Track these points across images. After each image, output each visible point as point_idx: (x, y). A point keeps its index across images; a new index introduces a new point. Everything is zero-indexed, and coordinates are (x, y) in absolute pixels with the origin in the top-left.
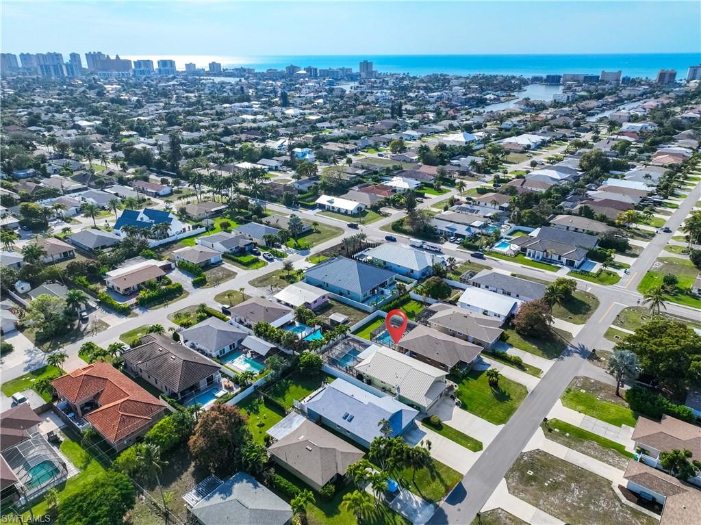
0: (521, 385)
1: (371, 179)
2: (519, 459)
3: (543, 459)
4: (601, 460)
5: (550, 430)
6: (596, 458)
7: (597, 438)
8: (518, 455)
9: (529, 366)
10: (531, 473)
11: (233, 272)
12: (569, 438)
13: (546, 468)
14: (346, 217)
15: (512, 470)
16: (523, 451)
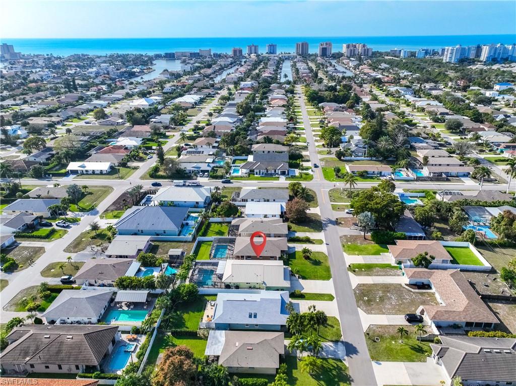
0: (320, 252)
1: (98, 143)
2: (355, 294)
3: (365, 288)
4: (388, 275)
5: (354, 271)
6: (385, 275)
7: (377, 265)
8: (353, 292)
9: (314, 240)
10: (366, 298)
11: (38, 247)
12: (365, 271)
13: (370, 292)
14: (104, 176)
15: (357, 302)
16: (353, 288)
